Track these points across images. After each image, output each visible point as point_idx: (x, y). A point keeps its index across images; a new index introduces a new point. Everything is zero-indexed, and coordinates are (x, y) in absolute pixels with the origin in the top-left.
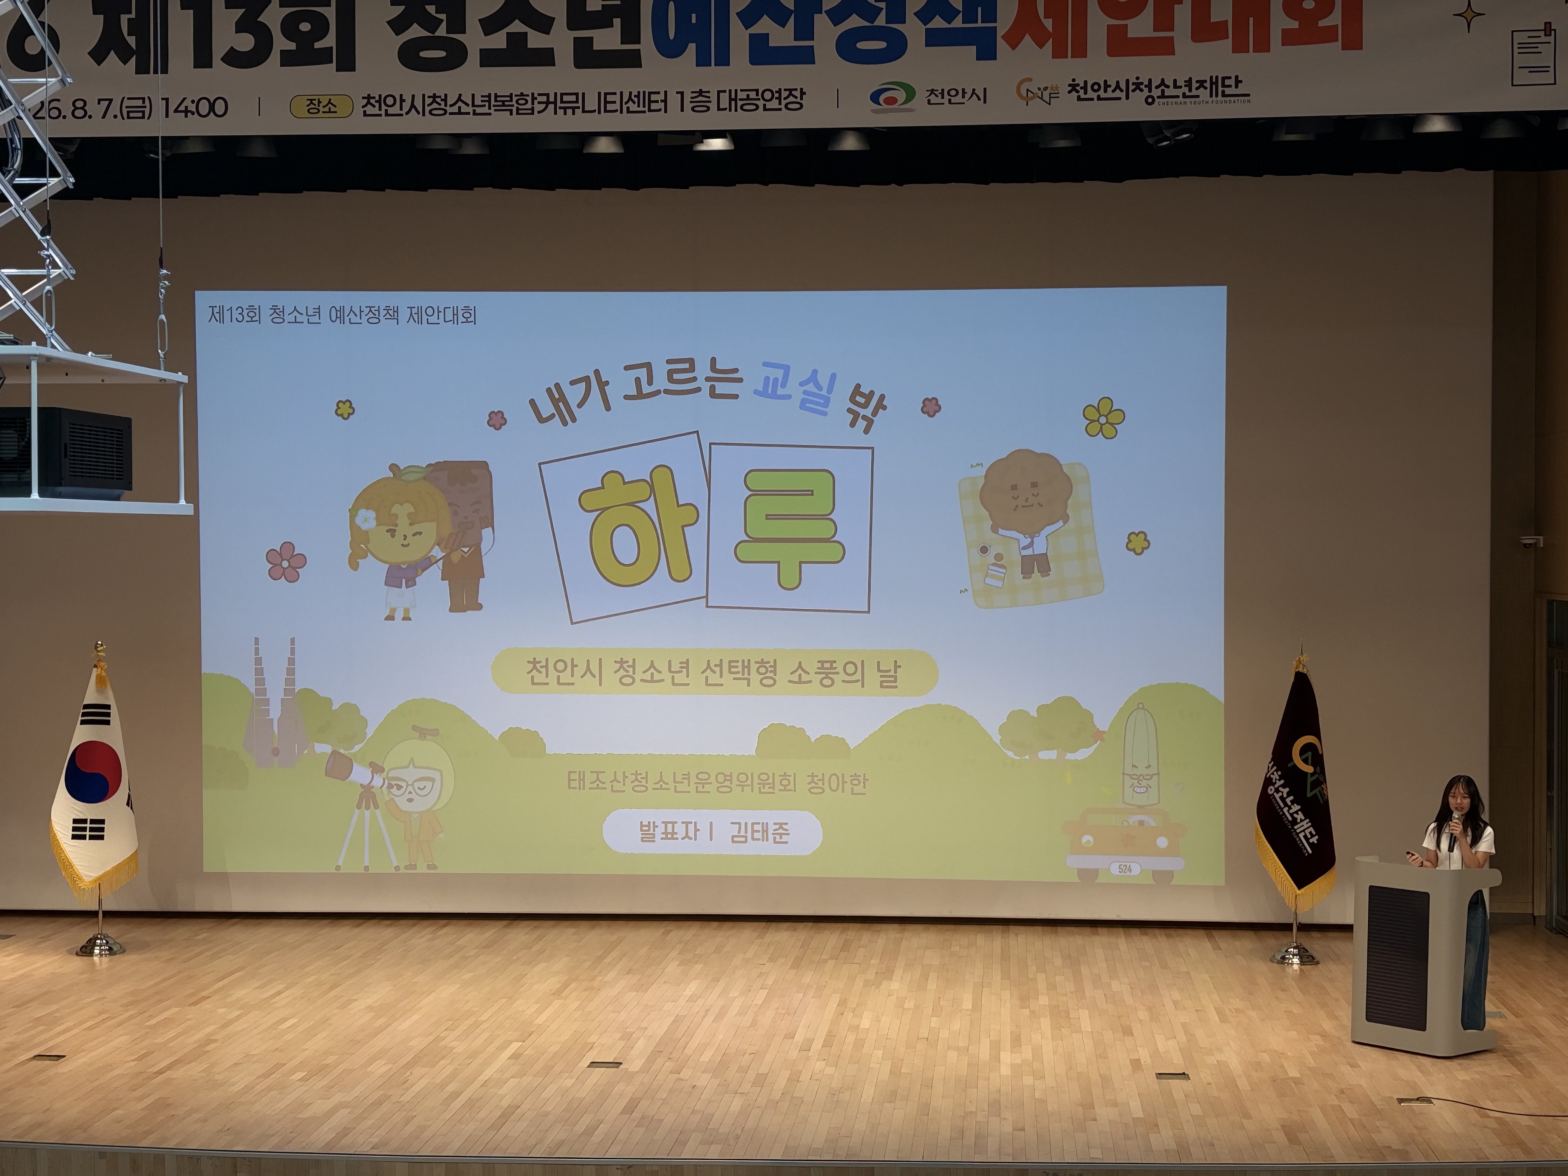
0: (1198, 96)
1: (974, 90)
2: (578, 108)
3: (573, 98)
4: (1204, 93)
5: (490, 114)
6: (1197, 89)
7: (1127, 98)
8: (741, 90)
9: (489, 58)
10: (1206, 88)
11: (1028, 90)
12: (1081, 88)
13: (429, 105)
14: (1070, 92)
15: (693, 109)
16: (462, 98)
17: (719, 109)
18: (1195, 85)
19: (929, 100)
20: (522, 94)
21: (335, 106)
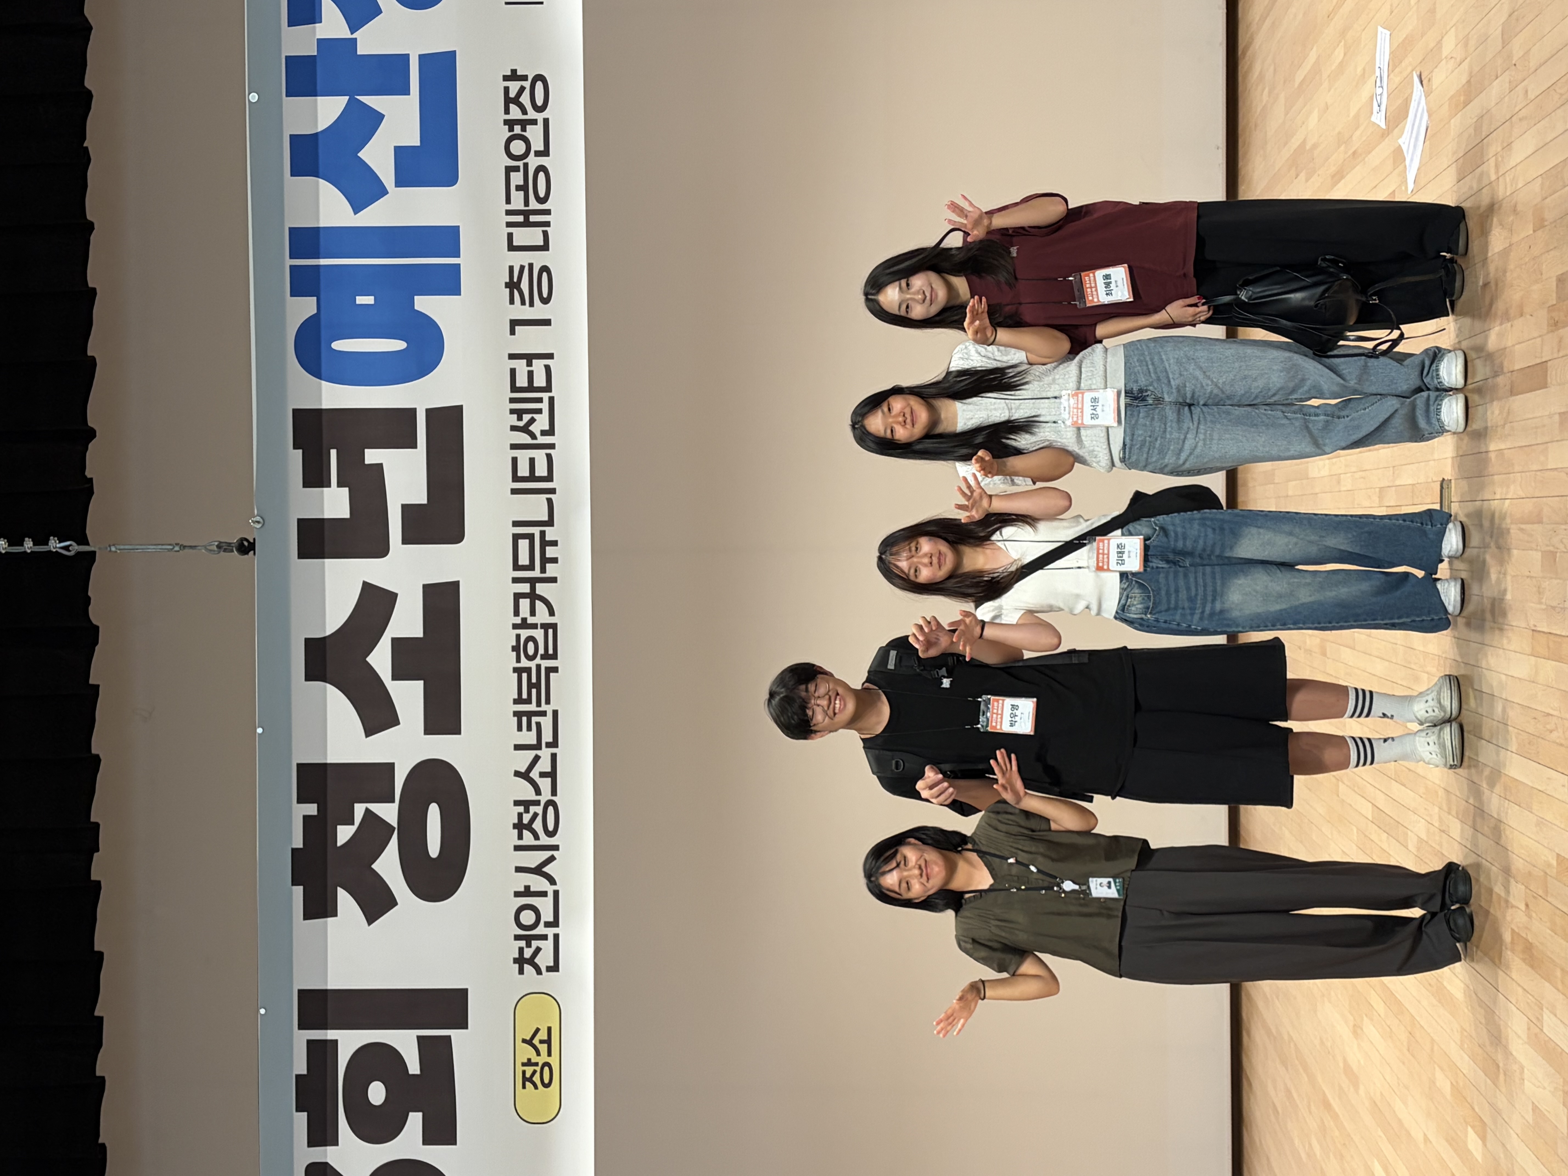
2: (543, 534)
3: (524, 544)
5: (555, 713)
8: (508, 201)
9: (443, 715)
13: (536, 837)
15: (545, 301)
16: (523, 770)
17: (545, 247)
20: (516, 649)
21: (537, 1030)
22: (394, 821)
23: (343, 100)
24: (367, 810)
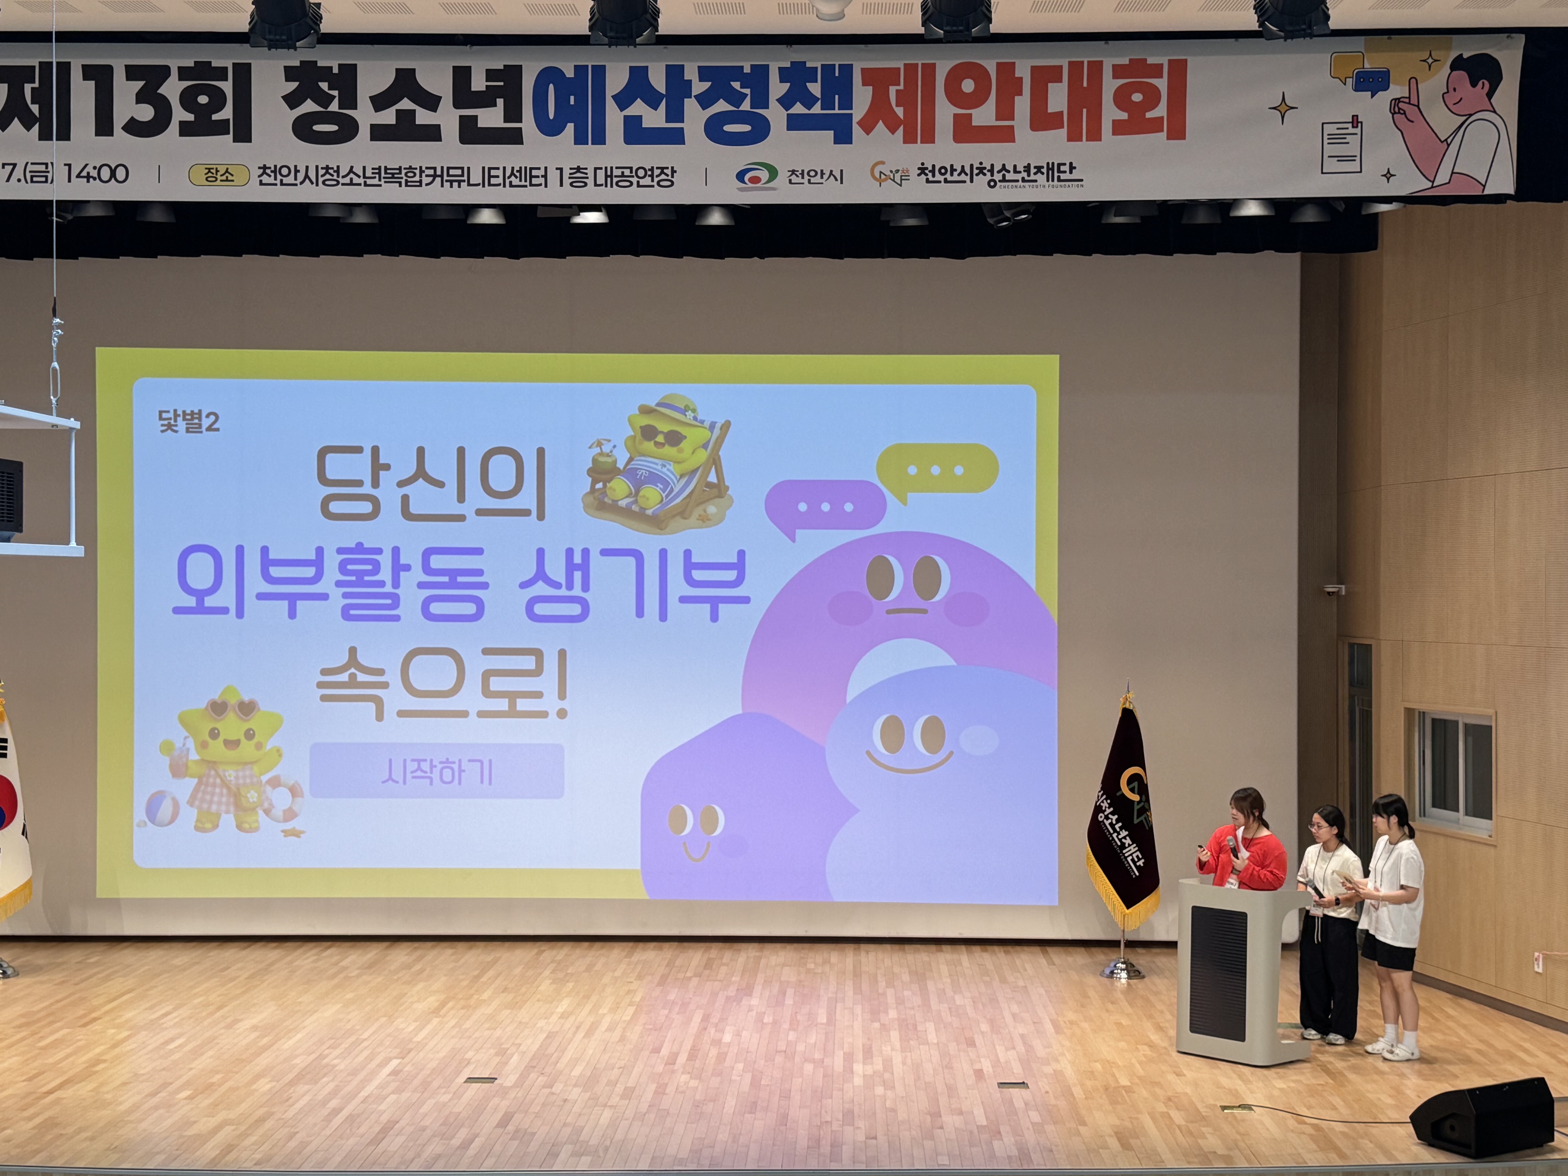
0: (1036, 181)
1: (831, 171)
2: (464, 181)
3: (459, 172)
4: (1041, 178)
5: (380, 185)
6: (1035, 174)
7: (972, 181)
8: (617, 168)
9: (379, 133)
10: (1043, 173)
11: (881, 172)
12: (930, 171)
13: (322, 176)
14: (919, 175)
15: (571, 184)
16: (354, 170)
17: (596, 185)
18: (1033, 171)
19: (790, 180)
20: (410, 167)
21: (232, 175)
22: (330, 109)
23: (663, 91)
24: (335, 97)
